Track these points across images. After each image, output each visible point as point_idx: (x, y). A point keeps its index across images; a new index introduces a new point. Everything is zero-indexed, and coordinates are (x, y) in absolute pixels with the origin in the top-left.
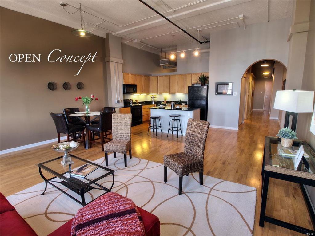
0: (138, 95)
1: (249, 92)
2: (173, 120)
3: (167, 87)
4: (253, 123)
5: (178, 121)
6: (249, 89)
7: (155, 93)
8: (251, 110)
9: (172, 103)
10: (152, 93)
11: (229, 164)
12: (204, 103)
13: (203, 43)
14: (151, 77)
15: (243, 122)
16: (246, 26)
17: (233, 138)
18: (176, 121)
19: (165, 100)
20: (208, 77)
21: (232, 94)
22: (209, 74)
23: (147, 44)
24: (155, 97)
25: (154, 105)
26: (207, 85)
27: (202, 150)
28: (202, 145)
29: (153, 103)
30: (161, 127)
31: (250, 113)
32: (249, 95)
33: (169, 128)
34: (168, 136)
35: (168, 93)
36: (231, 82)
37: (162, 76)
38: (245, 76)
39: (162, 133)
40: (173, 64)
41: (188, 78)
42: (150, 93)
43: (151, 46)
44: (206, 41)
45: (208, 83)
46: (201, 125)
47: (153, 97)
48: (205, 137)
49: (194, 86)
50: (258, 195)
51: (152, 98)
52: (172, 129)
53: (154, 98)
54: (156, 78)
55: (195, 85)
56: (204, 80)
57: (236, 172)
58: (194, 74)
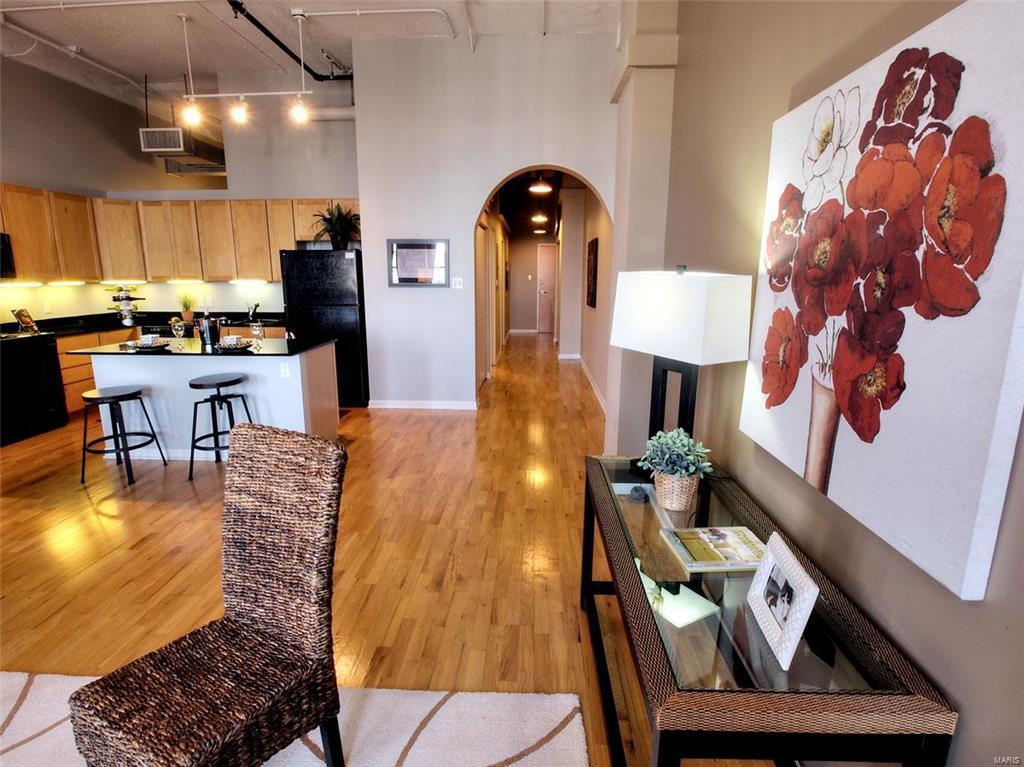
0: (34, 288)
1: (497, 278)
2: (212, 400)
3: (187, 252)
4: (516, 377)
5: (237, 405)
6: (497, 268)
7: (128, 276)
8: (506, 333)
9: (205, 323)
10: (116, 277)
11: (460, 579)
12: (350, 316)
13: (326, 78)
14: (99, 202)
15: (489, 377)
16: (477, 38)
17: (465, 444)
18: (225, 405)
19: (186, 307)
20: (357, 217)
21: (447, 285)
22: (361, 207)
23: (61, 45)
24: (132, 295)
25: (130, 331)
26: (357, 246)
27: (316, 608)
28: (314, 580)
29: (127, 322)
30: (153, 436)
31: (503, 342)
32: (497, 287)
33: (194, 441)
34: (191, 478)
35: (196, 277)
36: (441, 241)
37: (158, 203)
38: (484, 221)
39: (165, 464)
40: (208, 154)
41: (280, 216)
42: (103, 278)
43: (81, 52)
44: (337, 72)
45: (360, 241)
46: (301, 460)
47: (122, 294)
48: (326, 535)
49: (308, 248)
50: (591, 741)
51: (115, 299)
52: (210, 442)
53: (130, 299)
54: (130, 211)
55: (311, 247)
56: (344, 227)
57: (492, 622)
58: (300, 202)
